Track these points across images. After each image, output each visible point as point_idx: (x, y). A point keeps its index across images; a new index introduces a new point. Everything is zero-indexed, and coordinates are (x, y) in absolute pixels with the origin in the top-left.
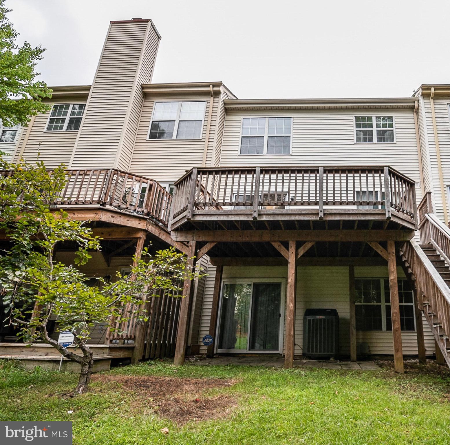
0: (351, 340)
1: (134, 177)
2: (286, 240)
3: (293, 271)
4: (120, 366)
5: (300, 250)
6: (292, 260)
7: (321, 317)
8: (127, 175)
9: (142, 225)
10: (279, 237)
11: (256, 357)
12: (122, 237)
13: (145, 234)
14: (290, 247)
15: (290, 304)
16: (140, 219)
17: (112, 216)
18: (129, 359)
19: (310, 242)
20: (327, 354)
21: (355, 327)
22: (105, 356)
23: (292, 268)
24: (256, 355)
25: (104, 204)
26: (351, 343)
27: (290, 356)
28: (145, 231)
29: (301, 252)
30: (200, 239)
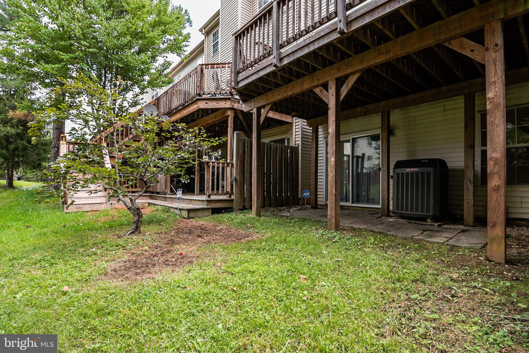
0: (465, 198)
1: (215, 66)
2: (325, 81)
3: (334, 118)
4: (223, 213)
5: (342, 89)
6: (332, 104)
7: (412, 169)
8: (210, 66)
9: (227, 105)
10: (318, 80)
11: (359, 210)
12: (220, 118)
13: (233, 111)
14: (329, 88)
15: (331, 158)
16: (225, 99)
17: (206, 103)
18: (232, 208)
19: (354, 73)
20: (420, 215)
21: (472, 180)
22: (205, 206)
23: (333, 114)
24: (359, 208)
25: (199, 95)
26: (465, 202)
27: (333, 217)
28: (232, 109)
29: (344, 91)
30: (259, 105)
